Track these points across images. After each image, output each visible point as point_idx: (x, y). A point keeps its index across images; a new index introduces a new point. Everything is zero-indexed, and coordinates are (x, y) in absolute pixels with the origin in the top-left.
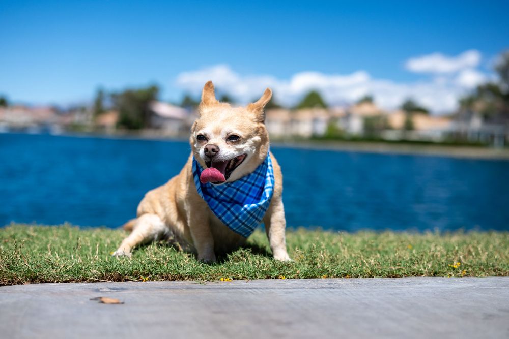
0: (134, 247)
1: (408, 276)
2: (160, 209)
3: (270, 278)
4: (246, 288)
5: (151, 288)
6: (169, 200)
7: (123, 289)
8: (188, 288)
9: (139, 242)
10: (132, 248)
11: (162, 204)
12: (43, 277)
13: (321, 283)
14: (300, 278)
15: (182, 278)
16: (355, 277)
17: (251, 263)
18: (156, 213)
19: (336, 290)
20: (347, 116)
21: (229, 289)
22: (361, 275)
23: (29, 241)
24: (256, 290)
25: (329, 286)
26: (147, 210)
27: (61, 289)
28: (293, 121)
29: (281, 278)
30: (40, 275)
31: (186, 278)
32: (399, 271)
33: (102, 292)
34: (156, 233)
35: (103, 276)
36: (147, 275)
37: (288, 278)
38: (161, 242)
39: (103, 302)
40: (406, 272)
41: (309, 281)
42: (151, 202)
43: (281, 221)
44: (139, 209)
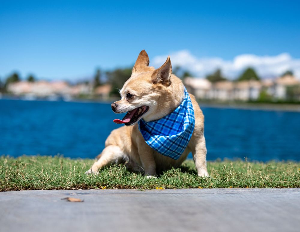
0: (100, 168)
1: (291, 187)
2: (120, 142)
3: (192, 188)
4: (172, 194)
5: (106, 193)
6: (126, 135)
7: (86, 194)
8: (131, 193)
9: (104, 165)
10: (99, 169)
11: (122, 138)
12: (34, 186)
13: (227, 191)
14: (213, 188)
15: (129, 187)
16: (253, 187)
17: (180, 178)
18: (117, 145)
19: (235, 195)
20: (274, 85)
21: (160, 194)
22: (257, 186)
23: (30, 165)
24: (179, 195)
25: (232, 193)
26: (112, 143)
27: (44, 193)
28: (235, 90)
29: (200, 188)
30: (32, 185)
31: (133, 187)
32: (285, 184)
33: (71, 195)
34: (117, 159)
35: (75, 186)
36: (105, 185)
37: (204, 188)
38: (120, 165)
39: (69, 201)
40: (290, 185)
41: (219, 190)
42: (115, 138)
43: (203, 150)
44: (107, 142)
